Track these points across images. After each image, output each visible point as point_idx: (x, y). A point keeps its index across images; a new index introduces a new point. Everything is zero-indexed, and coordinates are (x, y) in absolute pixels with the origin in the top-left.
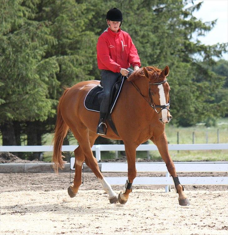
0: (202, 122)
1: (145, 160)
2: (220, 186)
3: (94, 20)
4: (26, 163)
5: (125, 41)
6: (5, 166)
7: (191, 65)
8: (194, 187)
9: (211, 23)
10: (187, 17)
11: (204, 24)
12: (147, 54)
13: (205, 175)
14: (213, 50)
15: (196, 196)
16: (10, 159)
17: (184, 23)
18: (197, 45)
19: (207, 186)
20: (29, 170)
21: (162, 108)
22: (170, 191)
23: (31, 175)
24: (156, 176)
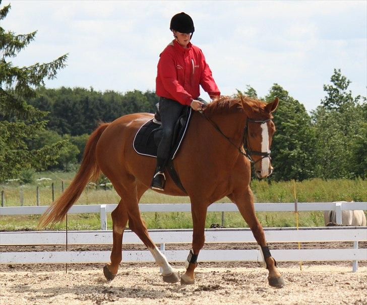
2: (47, 265)
5: (196, 60)
8: (10, 267)
13: (25, 249)
15: (14, 279)
19: (29, 265)
21: (262, 157)
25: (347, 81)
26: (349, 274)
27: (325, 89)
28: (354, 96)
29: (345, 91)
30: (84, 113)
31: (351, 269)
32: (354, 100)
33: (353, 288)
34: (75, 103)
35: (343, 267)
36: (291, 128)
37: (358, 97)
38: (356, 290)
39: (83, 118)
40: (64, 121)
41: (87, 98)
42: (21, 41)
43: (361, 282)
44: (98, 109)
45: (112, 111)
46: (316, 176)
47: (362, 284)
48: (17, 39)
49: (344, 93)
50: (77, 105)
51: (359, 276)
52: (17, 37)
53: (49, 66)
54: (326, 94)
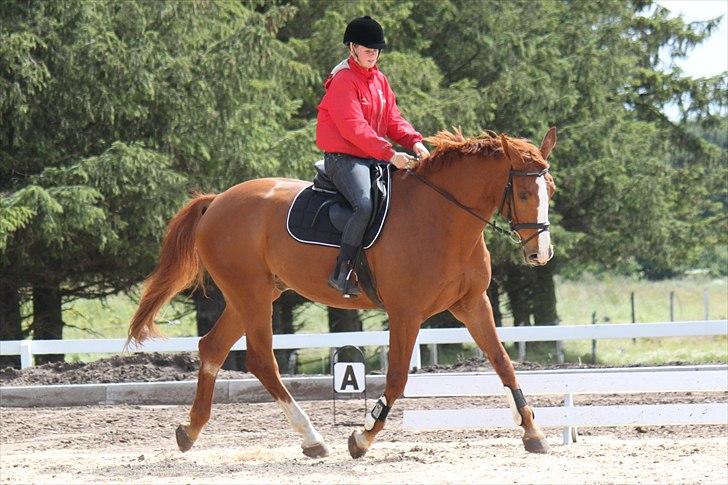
0: (700, 267)
1: (524, 364)
2: (703, 426)
3: (412, 23)
4: (231, 378)
6: (181, 388)
7: (657, 127)
8: (639, 430)
9: (706, 25)
10: (641, 9)
11: (690, 25)
12: (548, 102)
13: (673, 399)
14: (712, 88)
15: (638, 452)
16: (193, 370)
17: (640, 25)
18: (673, 79)
19: (672, 427)
20: (240, 396)
21: (539, 230)
22: (575, 441)
23: (243, 407)
24: (551, 406)
42: (697, 33)
48: (690, 28)
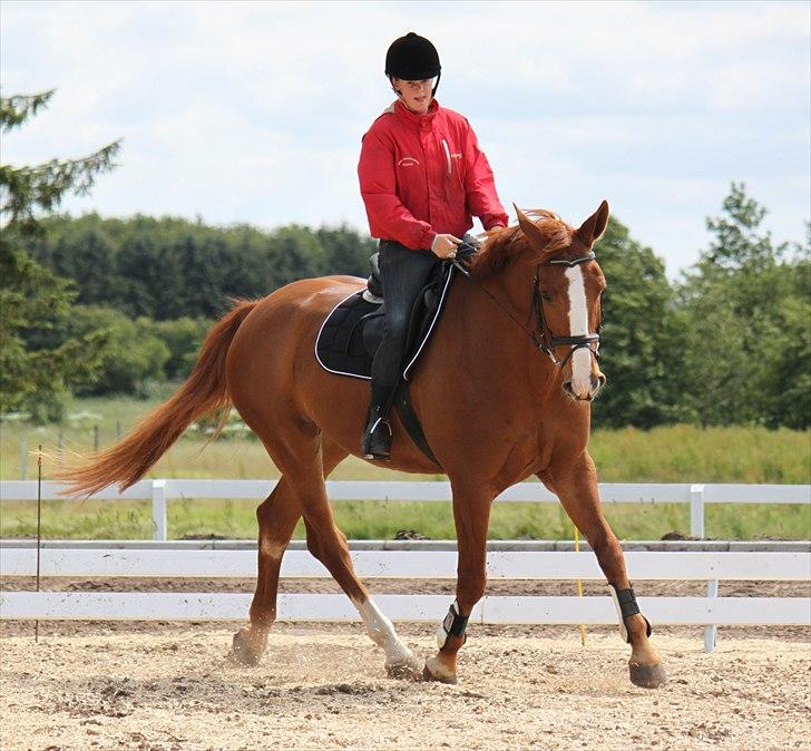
5: (455, 139)
21: (573, 346)
25: (758, 209)
26: (694, 656)
27: (710, 226)
28: (775, 243)
29: (755, 230)
30: (185, 272)
31: (700, 645)
32: (774, 251)
33: (694, 693)
34: (164, 251)
35: (683, 640)
36: (631, 309)
37: (784, 246)
38: (702, 697)
39: (180, 281)
40: (141, 289)
41: (190, 240)
42: (18, 111)
43: (716, 679)
44: (213, 263)
45: (245, 270)
46: (684, 419)
47: (719, 683)
48: (10, 105)
49: (754, 235)
50: (169, 254)
51: (716, 663)
52: (11, 101)
53: (81, 165)
54: (713, 238)
